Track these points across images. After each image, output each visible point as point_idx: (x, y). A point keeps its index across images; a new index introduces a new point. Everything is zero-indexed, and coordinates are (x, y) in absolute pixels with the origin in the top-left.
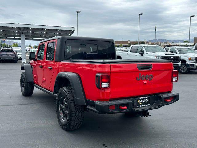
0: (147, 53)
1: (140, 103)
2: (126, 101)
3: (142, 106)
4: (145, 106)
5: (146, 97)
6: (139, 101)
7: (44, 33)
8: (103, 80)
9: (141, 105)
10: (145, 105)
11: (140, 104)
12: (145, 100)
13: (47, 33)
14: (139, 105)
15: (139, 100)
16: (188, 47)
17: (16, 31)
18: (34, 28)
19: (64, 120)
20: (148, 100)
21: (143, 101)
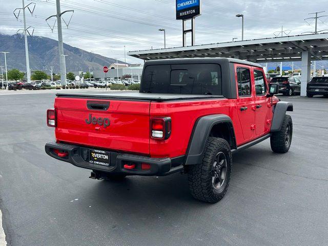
1: (95, 157)
3: (97, 163)
4: (101, 165)
5: (104, 152)
11: (96, 159)
14: (94, 160)
15: (93, 153)
20: (106, 157)
21: (100, 156)
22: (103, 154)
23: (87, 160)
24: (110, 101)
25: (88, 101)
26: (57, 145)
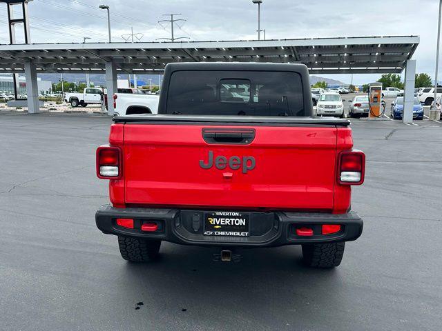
1: (216, 224)
2: (161, 214)
3: (223, 233)
4: (232, 236)
5: (237, 214)
6: (212, 221)
7: (345, 55)
9: (218, 230)
11: (217, 227)
12: (232, 220)
14: (214, 230)
15: (213, 217)
17: (286, 56)
18: (320, 46)
20: (242, 222)
21: (227, 221)
22: (235, 217)
23: (201, 231)
24: (254, 127)
25: (203, 130)
26: (116, 211)
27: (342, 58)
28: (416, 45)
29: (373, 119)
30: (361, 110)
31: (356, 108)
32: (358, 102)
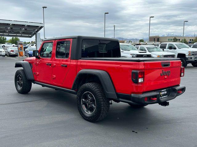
0: (123, 51)
6: (161, 93)
7: (9, 28)
8: (140, 76)
9: (162, 96)
10: (164, 97)
13: (12, 28)
14: (161, 96)
16: (155, 46)
19: (88, 114)
21: (163, 93)
22: (165, 91)
27: (7, 29)
28: (41, 27)
29: (21, 57)
30: (14, 53)
31: (12, 52)
32: (12, 50)
